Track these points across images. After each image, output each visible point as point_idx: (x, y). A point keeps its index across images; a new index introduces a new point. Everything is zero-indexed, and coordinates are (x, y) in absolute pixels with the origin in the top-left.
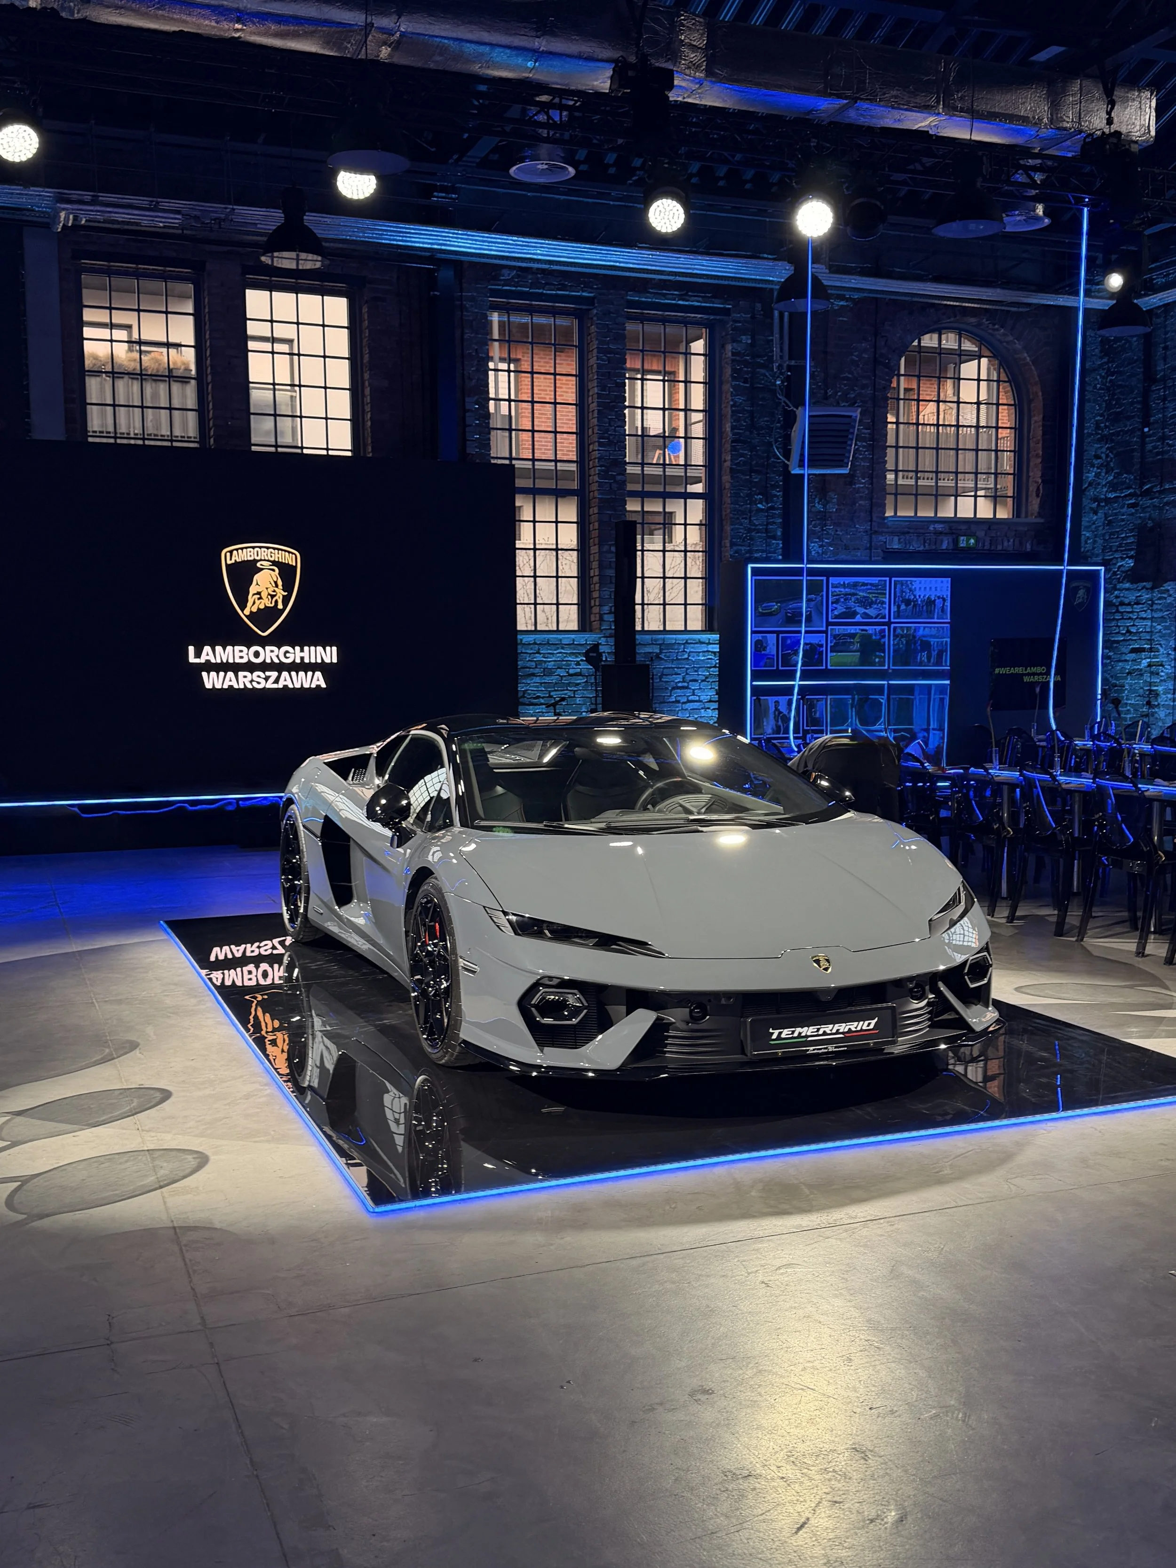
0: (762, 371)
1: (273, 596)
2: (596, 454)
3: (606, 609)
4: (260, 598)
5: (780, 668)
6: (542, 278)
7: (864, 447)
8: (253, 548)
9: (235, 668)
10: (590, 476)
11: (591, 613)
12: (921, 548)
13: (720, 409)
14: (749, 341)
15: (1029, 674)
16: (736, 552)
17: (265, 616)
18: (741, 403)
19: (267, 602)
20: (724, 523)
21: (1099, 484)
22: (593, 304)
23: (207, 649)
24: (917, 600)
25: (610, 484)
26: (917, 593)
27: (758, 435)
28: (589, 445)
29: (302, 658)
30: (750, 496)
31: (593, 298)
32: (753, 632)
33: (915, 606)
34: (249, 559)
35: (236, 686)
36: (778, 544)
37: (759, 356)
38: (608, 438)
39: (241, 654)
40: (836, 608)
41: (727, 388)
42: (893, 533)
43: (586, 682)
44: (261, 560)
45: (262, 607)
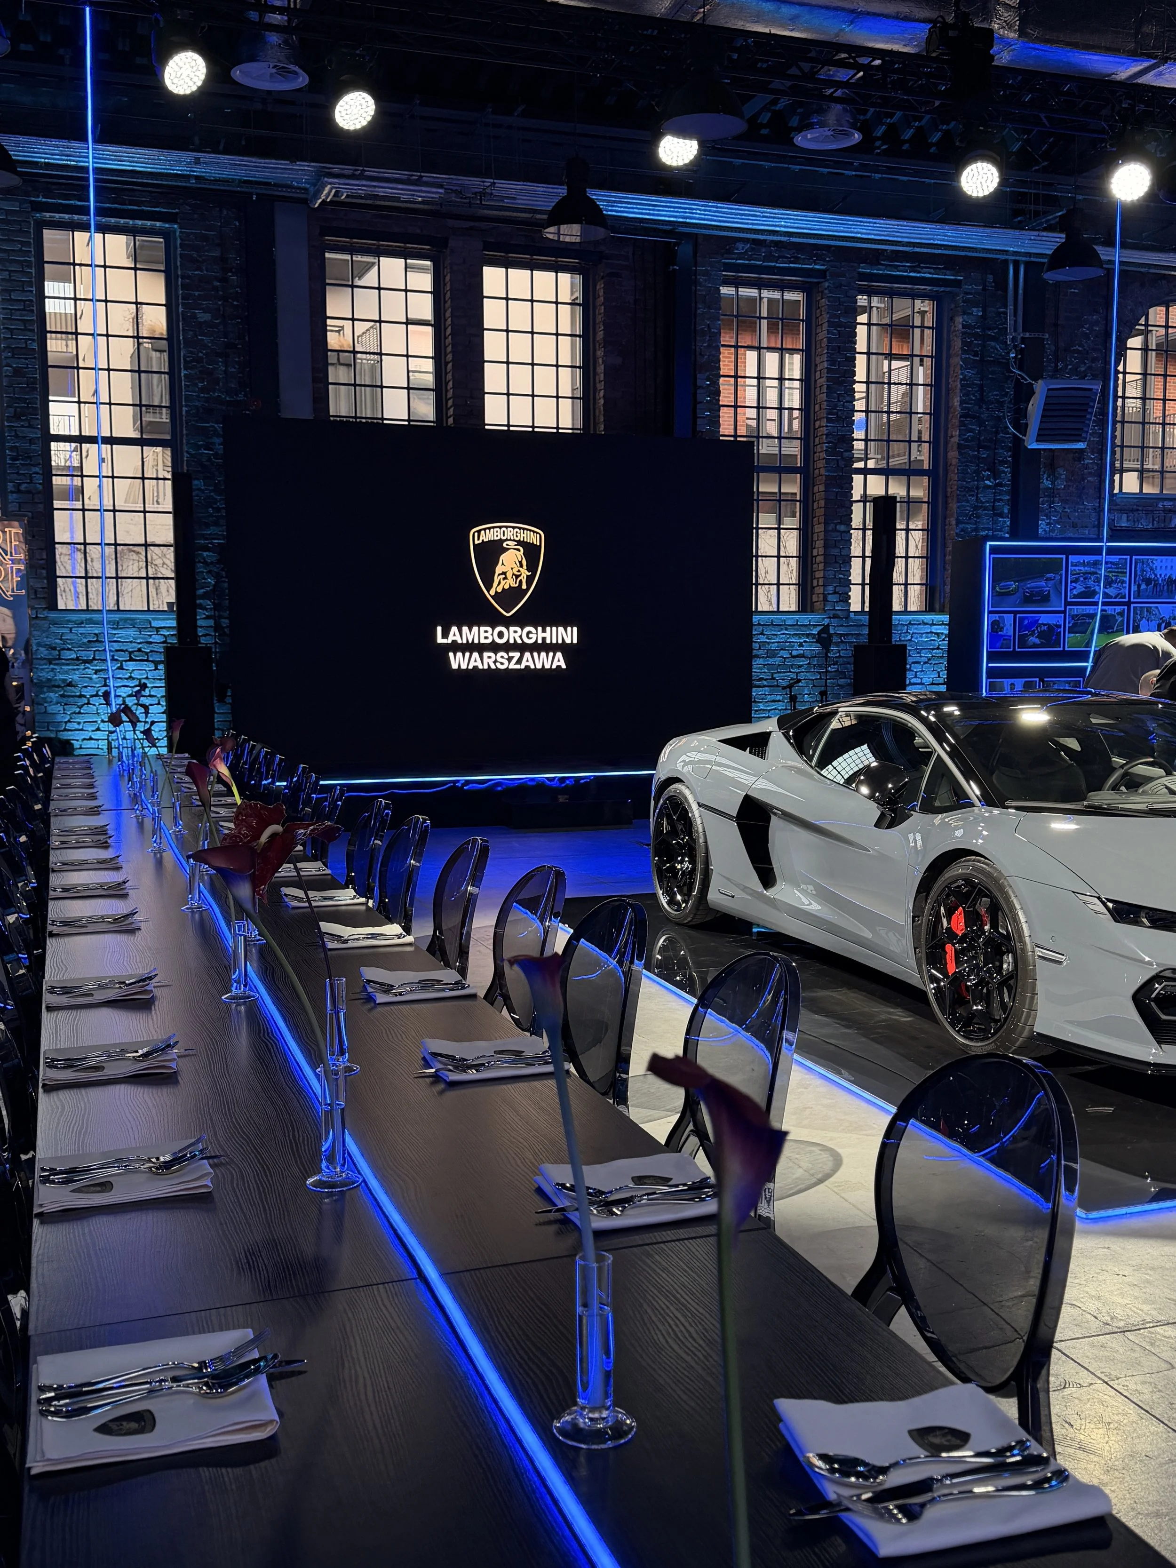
0: (993, 344)
1: (517, 577)
2: (824, 430)
3: (830, 589)
4: (505, 578)
5: (1017, 649)
6: (776, 251)
8: (500, 527)
9: (480, 648)
10: (815, 453)
11: (812, 594)
12: (1150, 526)
13: (948, 383)
14: (980, 314)
16: (962, 530)
17: (509, 596)
18: (970, 377)
19: (511, 582)
20: (950, 500)
22: (825, 277)
23: (454, 629)
24: (1158, 580)
25: (838, 460)
26: (1158, 572)
27: (988, 409)
28: (815, 421)
29: (544, 639)
30: (977, 472)
31: (824, 271)
32: (990, 612)
33: (1156, 585)
34: (496, 538)
35: (481, 667)
36: (1005, 522)
37: (989, 329)
38: (837, 414)
39: (486, 635)
40: (1075, 588)
41: (956, 361)
42: (1121, 511)
43: (809, 664)
44: (507, 540)
45: (507, 587)
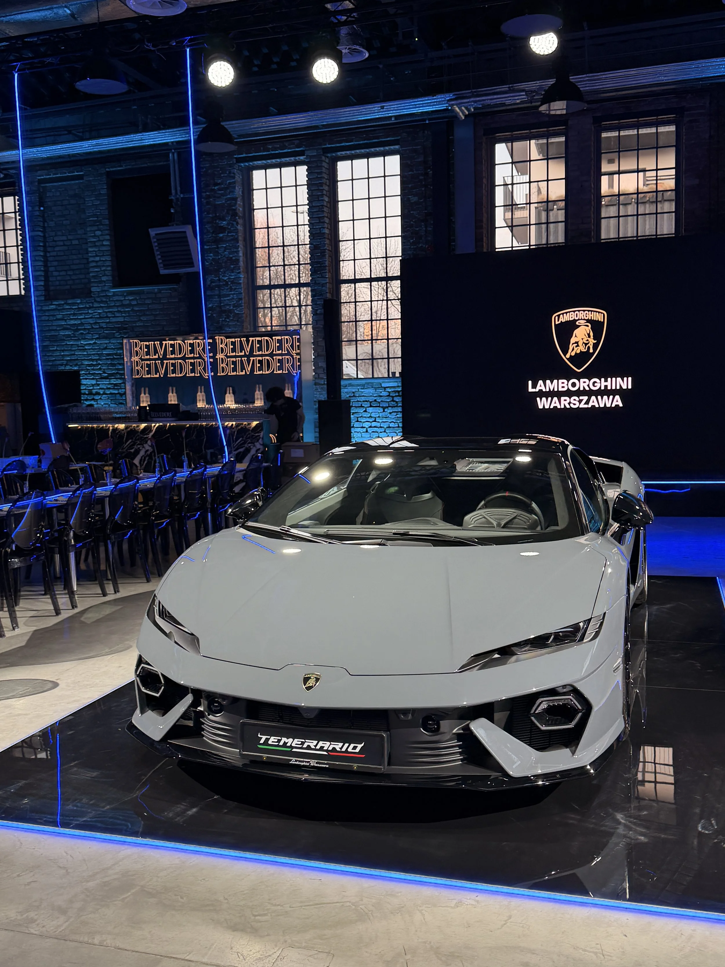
4: (578, 346)
19: (582, 348)
23: (541, 382)
34: (571, 319)
35: (559, 407)
39: (563, 385)
45: (578, 352)
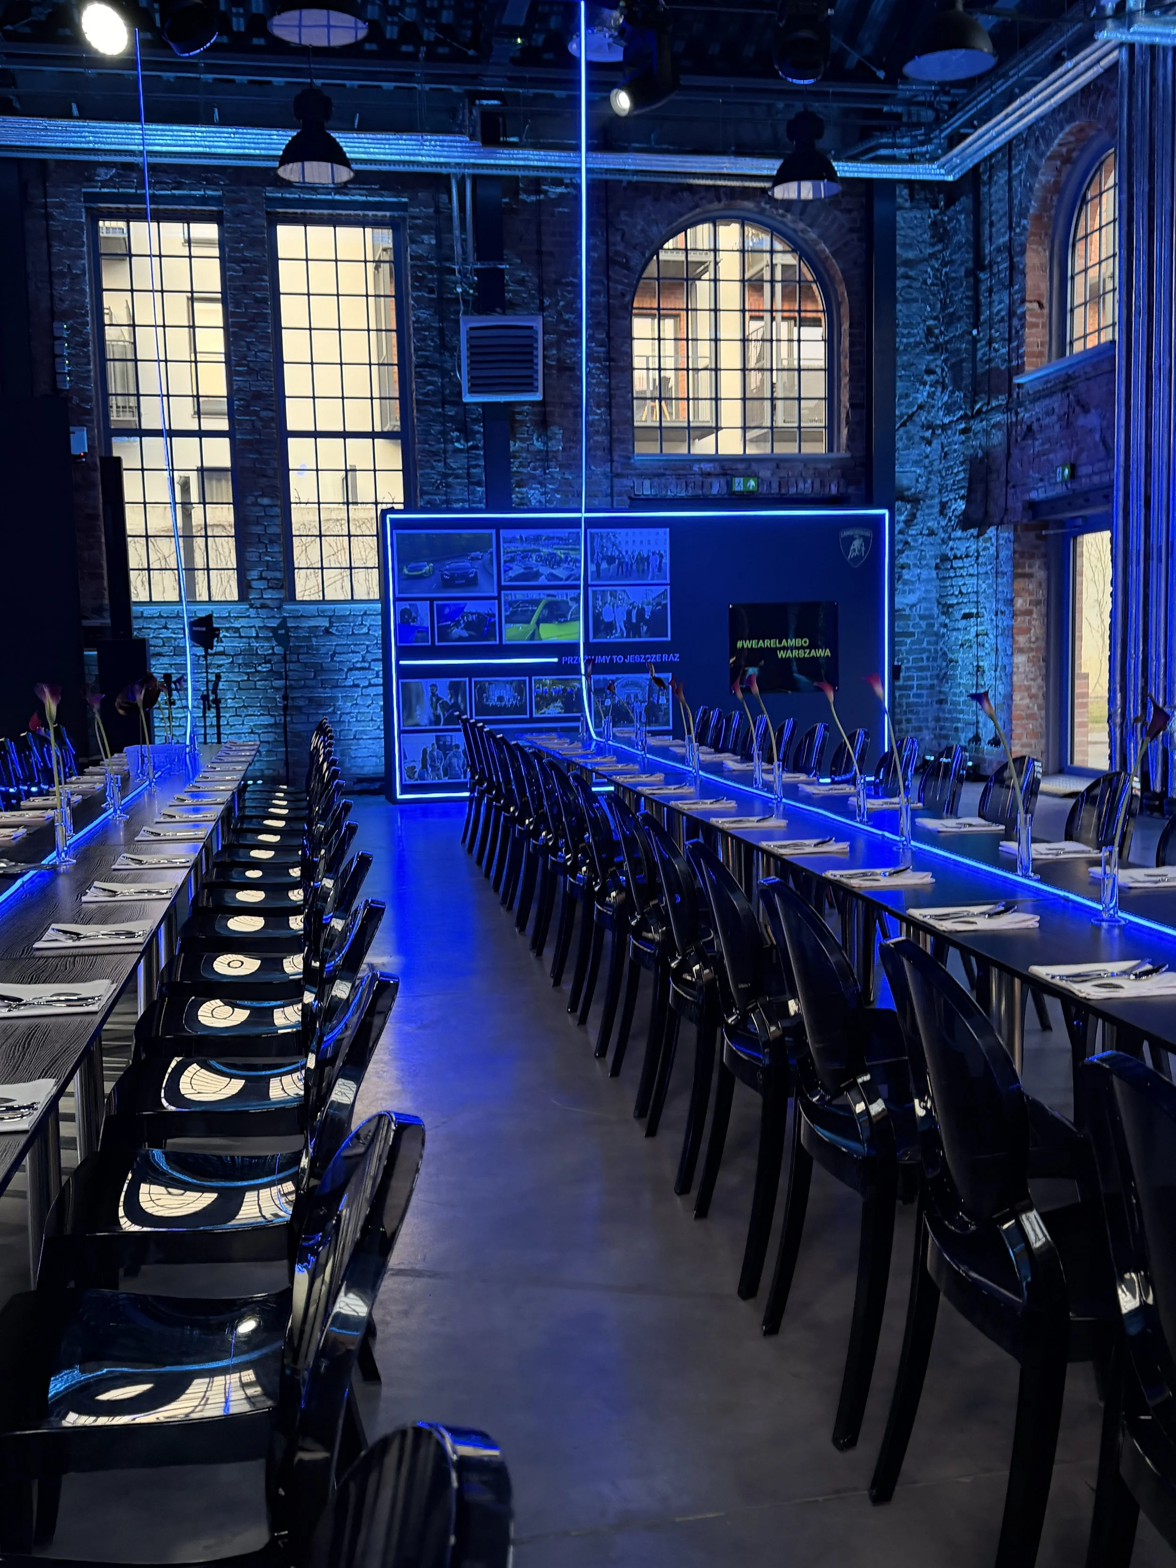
3: (255, 574)
5: (437, 644)
6: (151, 176)
7: (597, 368)
12: (683, 494)
13: (408, 328)
14: (434, 242)
15: (784, 648)
18: (426, 319)
20: (416, 467)
21: (933, 407)
22: (222, 205)
25: (253, 421)
30: (444, 433)
31: (221, 197)
40: (511, 569)
41: (410, 300)
42: (642, 476)
43: (232, 662)
